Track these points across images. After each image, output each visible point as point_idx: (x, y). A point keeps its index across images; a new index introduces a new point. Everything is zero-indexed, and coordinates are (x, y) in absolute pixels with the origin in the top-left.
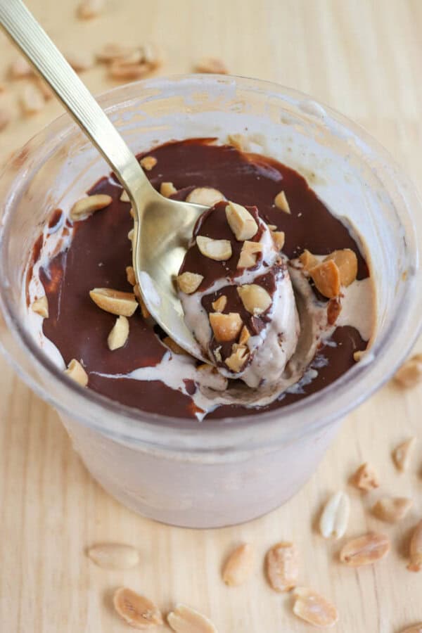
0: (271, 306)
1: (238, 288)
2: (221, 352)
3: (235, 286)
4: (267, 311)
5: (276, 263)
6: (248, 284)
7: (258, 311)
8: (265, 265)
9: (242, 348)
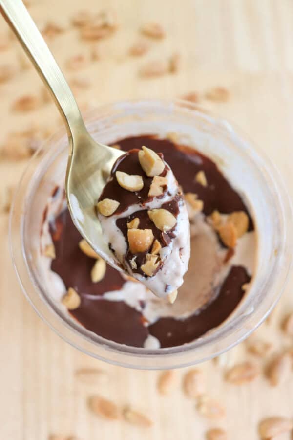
0: (176, 225)
1: (149, 212)
2: (136, 261)
3: (146, 211)
4: (173, 229)
5: (178, 194)
6: (157, 209)
7: (166, 228)
8: (169, 194)
9: (154, 257)
